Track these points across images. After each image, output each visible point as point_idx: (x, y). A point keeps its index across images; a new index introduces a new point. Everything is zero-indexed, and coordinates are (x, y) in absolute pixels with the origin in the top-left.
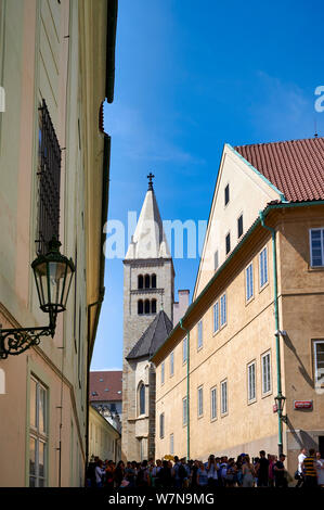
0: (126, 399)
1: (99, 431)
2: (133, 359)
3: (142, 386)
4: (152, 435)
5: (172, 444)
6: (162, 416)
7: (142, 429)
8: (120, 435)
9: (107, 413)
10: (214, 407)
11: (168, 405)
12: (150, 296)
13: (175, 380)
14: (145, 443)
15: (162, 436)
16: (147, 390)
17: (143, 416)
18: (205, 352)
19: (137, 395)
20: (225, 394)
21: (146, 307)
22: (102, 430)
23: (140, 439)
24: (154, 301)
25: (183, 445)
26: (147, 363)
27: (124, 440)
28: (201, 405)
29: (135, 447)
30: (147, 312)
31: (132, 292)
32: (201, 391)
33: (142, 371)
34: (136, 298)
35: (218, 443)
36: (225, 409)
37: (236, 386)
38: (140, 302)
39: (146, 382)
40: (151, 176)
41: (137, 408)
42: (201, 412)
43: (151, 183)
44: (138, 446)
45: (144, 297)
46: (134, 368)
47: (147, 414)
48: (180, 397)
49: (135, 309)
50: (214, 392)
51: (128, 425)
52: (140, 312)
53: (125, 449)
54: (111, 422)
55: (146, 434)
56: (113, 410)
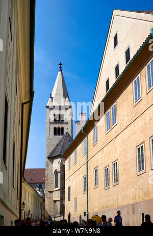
0: (47, 180)
1: (33, 197)
2: (51, 158)
3: (56, 172)
4: (62, 199)
5: (76, 204)
6: (69, 188)
7: (56, 196)
8: (44, 200)
9: (37, 189)
10: (107, 179)
11: (73, 181)
12: (60, 126)
13: (77, 166)
14: (58, 204)
15: (69, 200)
16: (59, 174)
17: (57, 189)
18: (99, 145)
19: (53, 177)
20: (116, 170)
21: (58, 131)
22: (35, 197)
23: (55, 201)
24: (63, 128)
25: (83, 205)
26: (60, 160)
27: (47, 202)
28: (96, 179)
29: (53, 206)
30: (59, 134)
31: (51, 123)
32: (96, 171)
33: (56, 165)
34: (53, 126)
35: (111, 203)
36: (116, 180)
37: (125, 164)
38: (55, 129)
39: (59, 170)
40: (60, 64)
41: (54, 184)
42: (97, 183)
43: (61, 68)
44: (54, 205)
45: (57, 126)
46: (52, 163)
47: (59, 188)
48: (81, 176)
49: (52, 132)
50: (107, 170)
51: (49, 194)
52: (55, 134)
53: (47, 207)
54: (39, 193)
55: (59, 199)
56: (40, 187)
